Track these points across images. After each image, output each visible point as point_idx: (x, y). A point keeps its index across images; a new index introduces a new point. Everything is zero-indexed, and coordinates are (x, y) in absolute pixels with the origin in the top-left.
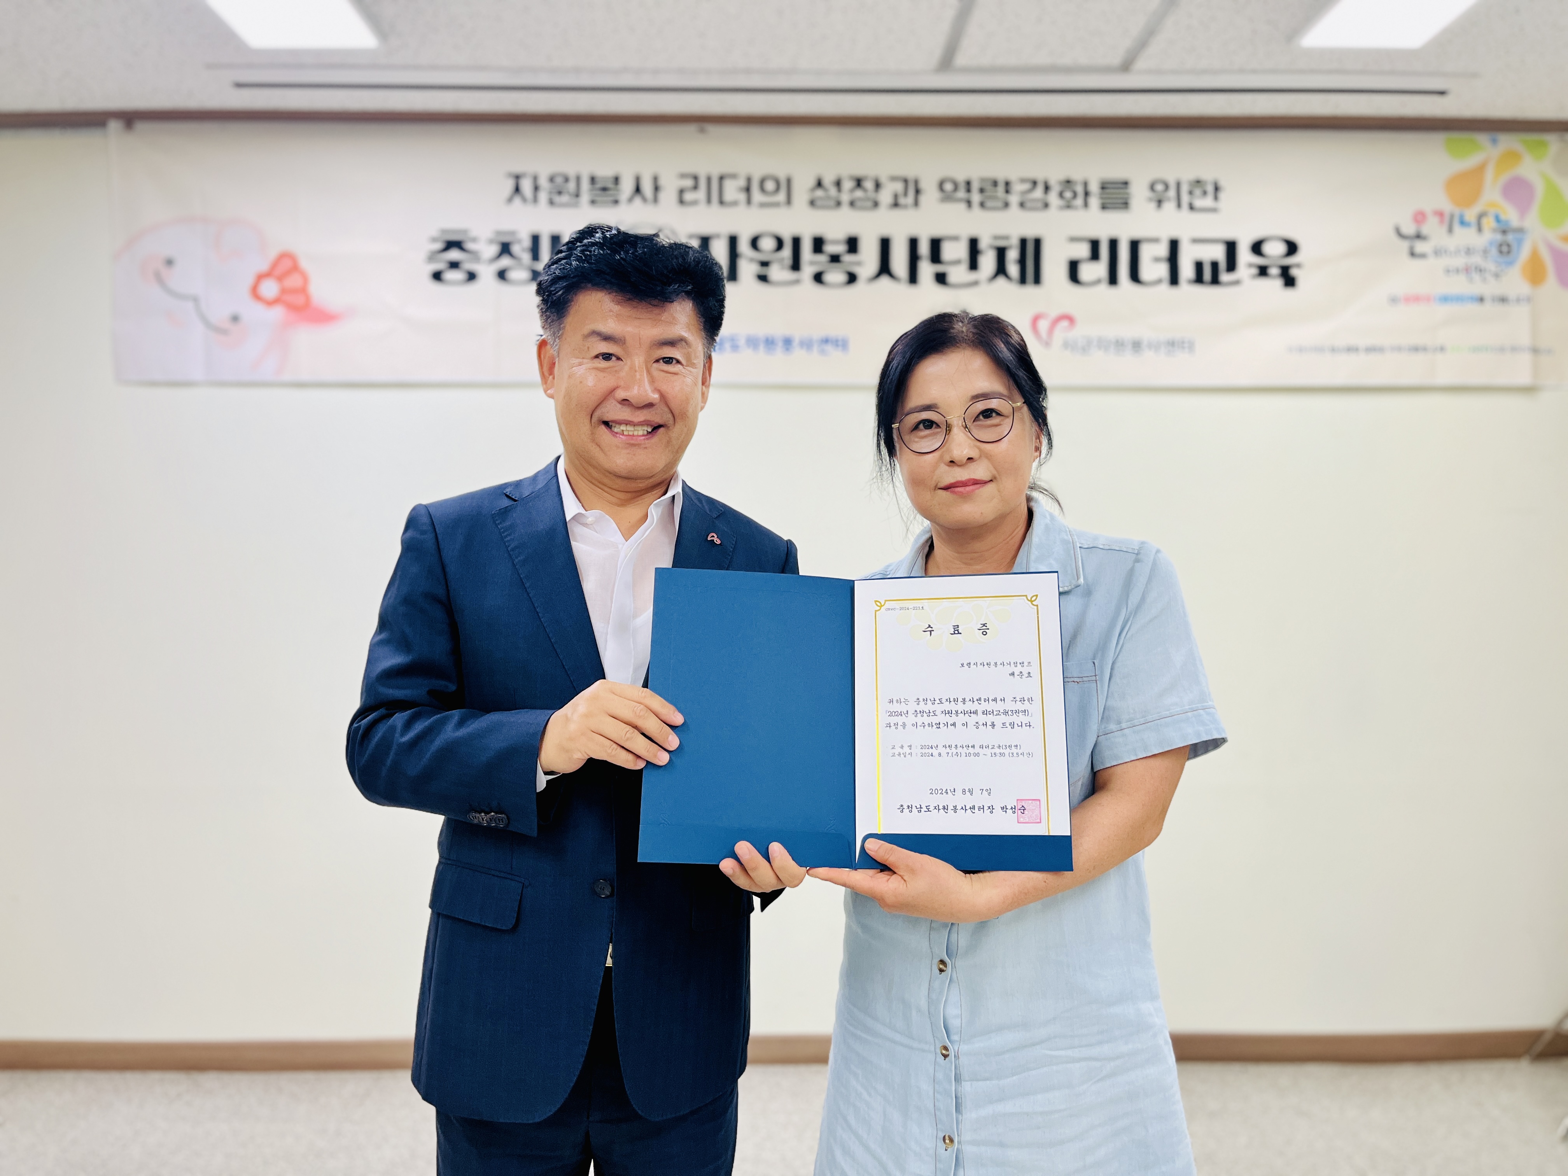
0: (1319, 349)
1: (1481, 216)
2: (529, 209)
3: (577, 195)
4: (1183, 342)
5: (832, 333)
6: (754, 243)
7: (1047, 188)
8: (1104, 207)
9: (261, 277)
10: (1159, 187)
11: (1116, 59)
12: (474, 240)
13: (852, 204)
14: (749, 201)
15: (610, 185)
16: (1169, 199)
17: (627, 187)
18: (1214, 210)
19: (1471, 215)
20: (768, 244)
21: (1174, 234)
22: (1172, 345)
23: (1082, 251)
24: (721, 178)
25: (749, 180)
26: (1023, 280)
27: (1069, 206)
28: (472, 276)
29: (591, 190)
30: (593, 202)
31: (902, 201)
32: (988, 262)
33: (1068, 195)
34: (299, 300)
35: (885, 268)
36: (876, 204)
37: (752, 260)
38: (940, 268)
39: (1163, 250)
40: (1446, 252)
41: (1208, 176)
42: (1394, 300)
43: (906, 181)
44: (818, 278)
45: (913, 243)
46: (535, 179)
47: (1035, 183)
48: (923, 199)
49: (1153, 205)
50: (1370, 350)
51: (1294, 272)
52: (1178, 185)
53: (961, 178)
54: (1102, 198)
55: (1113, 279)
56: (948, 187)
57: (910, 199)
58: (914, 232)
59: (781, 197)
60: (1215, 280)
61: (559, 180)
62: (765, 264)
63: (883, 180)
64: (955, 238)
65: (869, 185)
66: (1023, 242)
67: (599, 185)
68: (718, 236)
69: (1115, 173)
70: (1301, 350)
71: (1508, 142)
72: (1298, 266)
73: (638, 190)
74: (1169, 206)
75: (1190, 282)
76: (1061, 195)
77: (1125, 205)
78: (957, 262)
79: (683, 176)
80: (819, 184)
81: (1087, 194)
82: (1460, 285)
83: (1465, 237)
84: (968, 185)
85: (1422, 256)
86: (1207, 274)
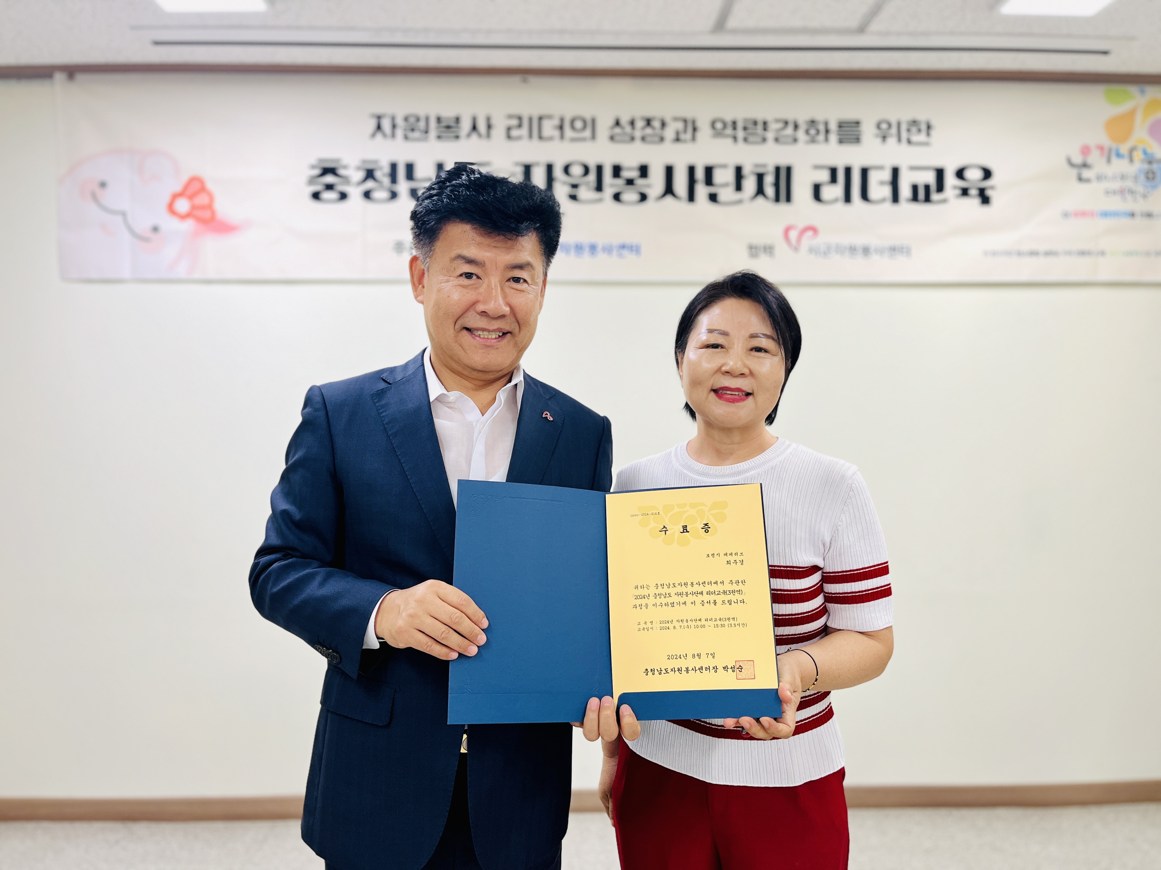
0: (1008, 253)
2: (389, 142)
3: (426, 132)
4: (902, 248)
5: (628, 241)
6: (566, 170)
7: (796, 127)
8: (841, 141)
9: (175, 196)
10: (884, 126)
11: (854, 23)
12: (345, 167)
13: (643, 139)
14: (562, 137)
15: (452, 124)
16: (891, 136)
17: (466, 125)
18: (926, 144)
19: (1124, 149)
20: (577, 171)
21: (895, 163)
22: (894, 250)
23: (824, 176)
24: (540, 119)
25: (562, 120)
26: (777, 199)
27: (813, 141)
28: (343, 196)
29: (438, 128)
30: (439, 137)
31: (682, 136)
32: (750, 184)
33: (813, 132)
34: (207, 214)
35: (669, 190)
36: (662, 139)
37: (564, 183)
38: (712, 190)
39: (887, 175)
40: (1105, 178)
41: (922, 117)
42: (1066, 215)
43: (685, 121)
44: (617, 197)
45: (691, 170)
46: (393, 119)
47: (786, 123)
48: (699, 135)
49: (879, 140)
50: (1048, 253)
51: (989, 193)
52: (899, 124)
53: (729, 118)
54: (839, 135)
55: (848, 198)
56: (719, 126)
57: (689, 135)
58: (692, 161)
59: (587, 133)
60: (927, 199)
61: (412, 120)
62: (575, 186)
63: (668, 120)
64: (724, 166)
65: (657, 124)
66: (778, 169)
67: (444, 124)
68: (537, 164)
69: (850, 115)
70: (994, 254)
71: (1154, 92)
72: (992, 188)
73: (474, 128)
75: (908, 200)
76: (807, 132)
77: (857, 140)
78: (726, 185)
79: (510, 117)
80: (617, 123)
81: (827, 131)
82: (1116, 204)
83: (1120, 166)
84: (734, 124)
85: (1088, 181)
86: (921, 194)
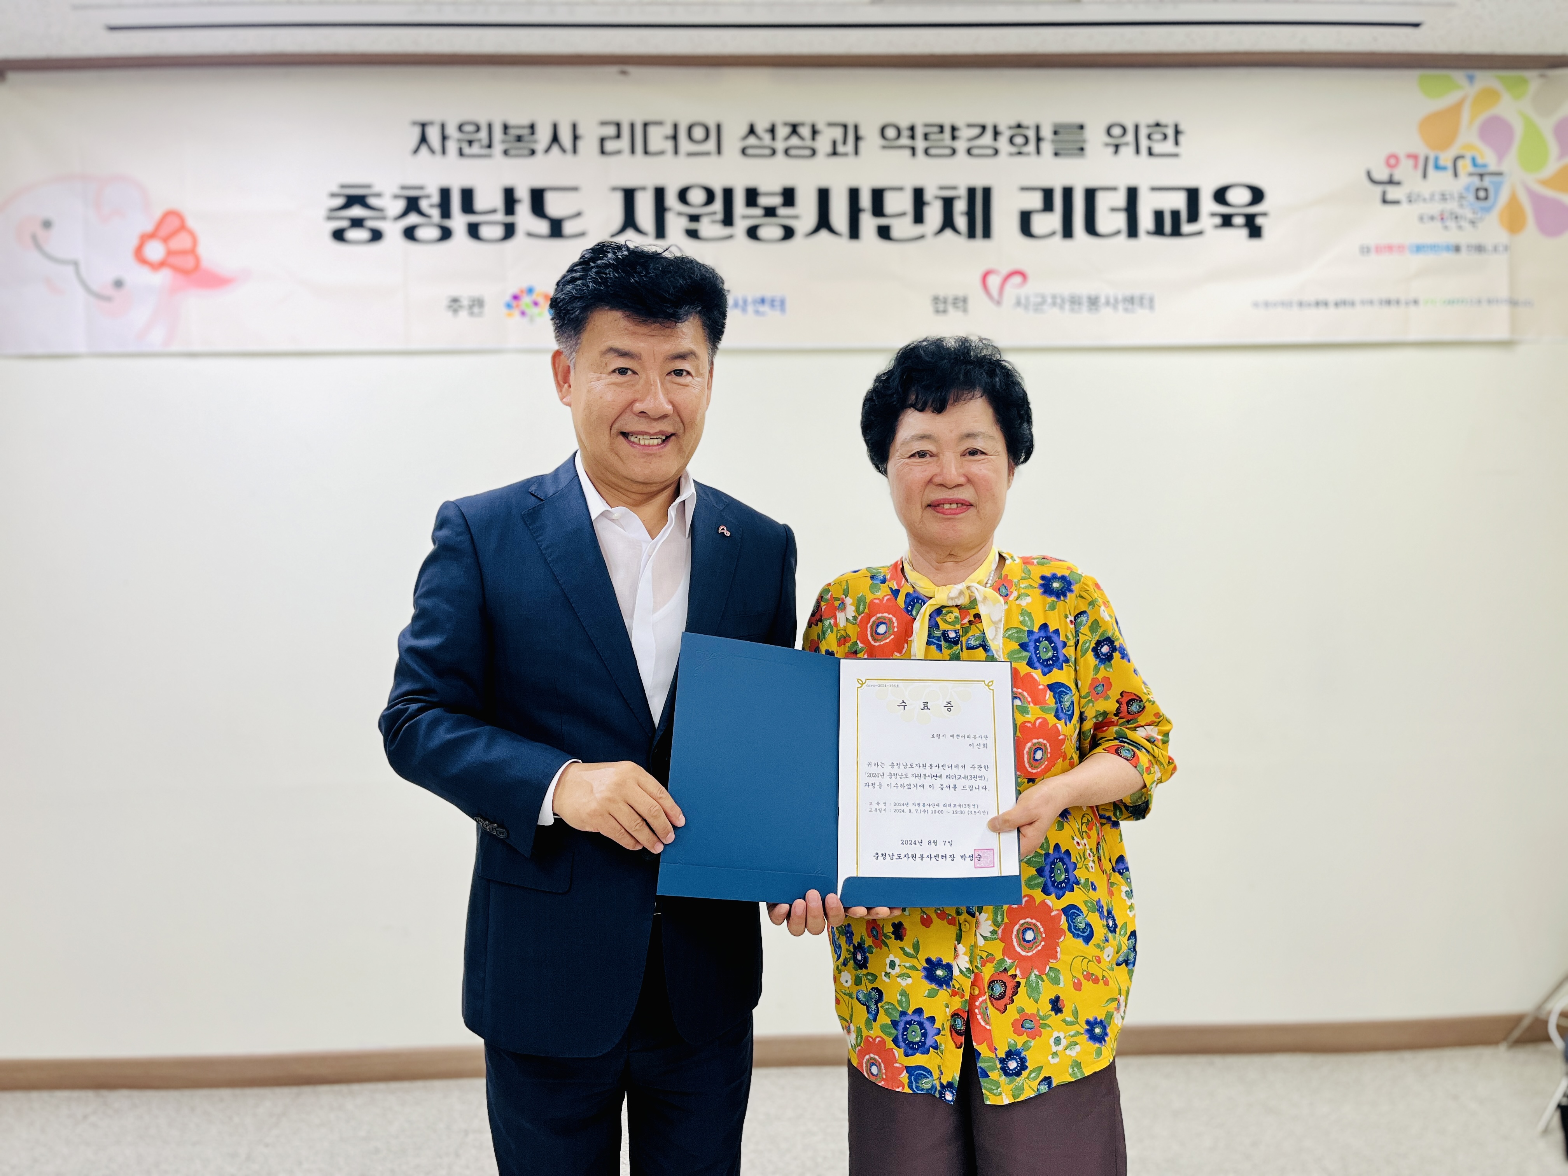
0: (1286, 304)
3: (490, 146)
4: (1142, 299)
5: (768, 294)
6: (683, 195)
7: (996, 134)
9: (145, 238)
10: (1117, 131)
12: (378, 195)
13: (786, 152)
14: (676, 152)
15: (525, 134)
16: (1127, 144)
17: (544, 136)
18: (1174, 155)
19: (1446, 159)
20: (697, 197)
21: (1132, 183)
22: (1131, 300)
23: (1035, 201)
24: (646, 126)
25: (676, 127)
26: (972, 234)
27: (1020, 153)
28: (377, 235)
29: (505, 140)
30: (506, 153)
31: (840, 149)
32: (934, 214)
33: (1019, 140)
34: (189, 262)
35: (824, 222)
36: (814, 152)
37: (680, 214)
38: (883, 221)
39: (1120, 199)
40: (1420, 198)
41: (1168, 119)
42: (1365, 250)
43: (845, 127)
44: (752, 233)
45: (854, 194)
46: (443, 127)
47: (984, 128)
48: (862, 145)
49: (1109, 151)
50: (1341, 303)
51: (1259, 221)
53: (904, 124)
54: (1055, 144)
55: (1068, 232)
56: (891, 133)
57: (850, 147)
59: (711, 145)
60: (1176, 232)
61: (469, 128)
62: (695, 218)
63: (820, 126)
64: (900, 189)
65: (805, 131)
66: (972, 192)
67: (513, 135)
68: (643, 189)
69: (1070, 116)
70: (1267, 304)
71: (1486, 79)
72: (1264, 214)
73: (555, 139)
74: (1127, 151)
76: (1012, 141)
77: (1080, 151)
78: (903, 214)
79: (604, 123)
80: (752, 131)
81: (1039, 139)
82: (1435, 234)
83: (1440, 181)
84: (912, 130)
85: (1395, 202)
86: (1168, 225)
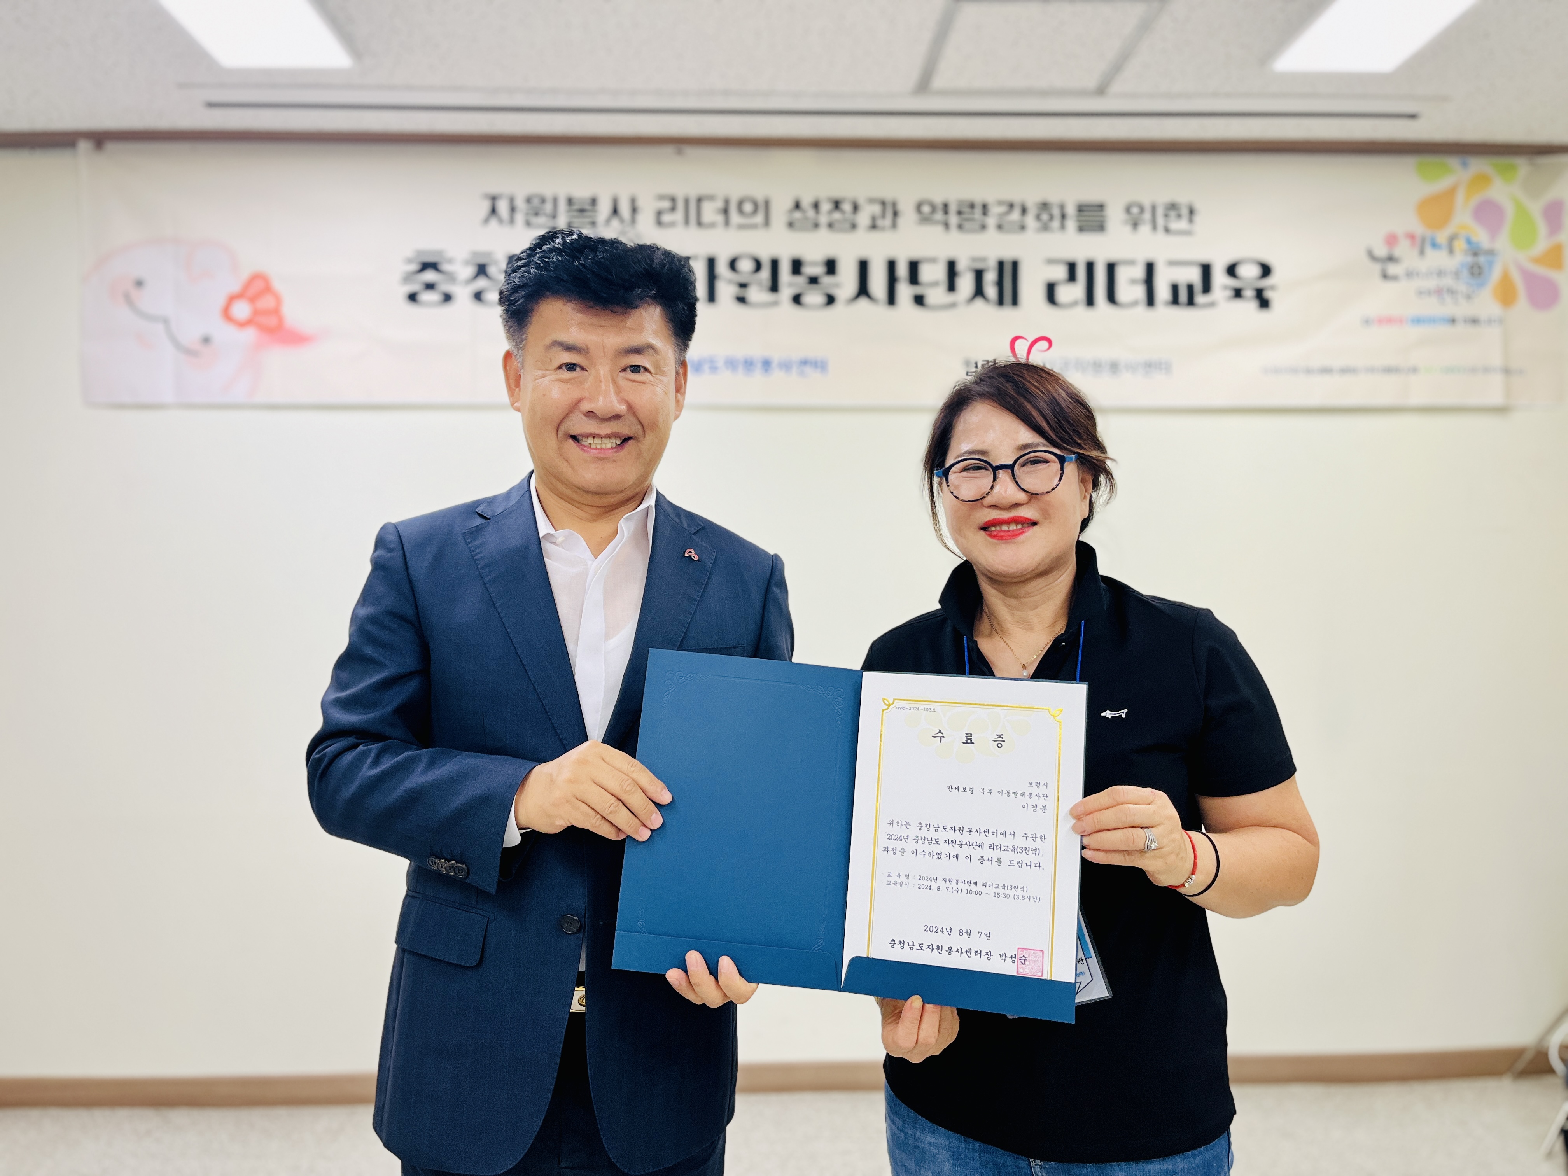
0: (1294, 371)
1: (1452, 239)
2: (506, 230)
3: (555, 217)
4: (1160, 364)
6: (733, 264)
7: (1024, 211)
8: (1081, 229)
9: (233, 298)
10: (1135, 210)
11: (1091, 82)
12: (450, 261)
13: (830, 225)
14: (727, 223)
17: (604, 208)
18: (1188, 233)
20: (746, 266)
21: (1150, 256)
22: (1150, 366)
23: (1060, 273)
24: (699, 200)
25: (727, 202)
26: (1001, 302)
27: (1045, 228)
28: (448, 298)
31: (880, 222)
32: (965, 284)
33: (1045, 217)
34: (272, 321)
35: (863, 290)
36: (854, 226)
37: (730, 282)
38: (917, 290)
39: (1139, 272)
40: (1418, 274)
41: (1183, 199)
42: (1367, 322)
43: (883, 203)
44: (797, 299)
45: (892, 265)
46: (512, 200)
47: (1011, 206)
48: (901, 221)
49: (1128, 228)
50: (1345, 370)
51: (1268, 294)
52: (1154, 208)
53: (938, 200)
54: (1079, 221)
55: (1090, 300)
56: (926, 209)
57: (888, 221)
58: (892, 254)
59: (759, 218)
60: (1191, 302)
61: (536, 202)
62: (743, 286)
63: (861, 202)
64: (933, 260)
65: (847, 207)
66: (1001, 264)
68: (696, 257)
69: (1091, 196)
70: (1277, 371)
72: (1272, 288)
73: (615, 211)
74: (1145, 229)
75: (1167, 304)
76: (1038, 217)
77: (1101, 227)
78: (935, 284)
79: (661, 197)
80: (797, 206)
81: (1063, 216)
82: (1432, 307)
83: (1436, 259)
84: (946, 207)
85: (1395, 278)
86: (1183, 296)
